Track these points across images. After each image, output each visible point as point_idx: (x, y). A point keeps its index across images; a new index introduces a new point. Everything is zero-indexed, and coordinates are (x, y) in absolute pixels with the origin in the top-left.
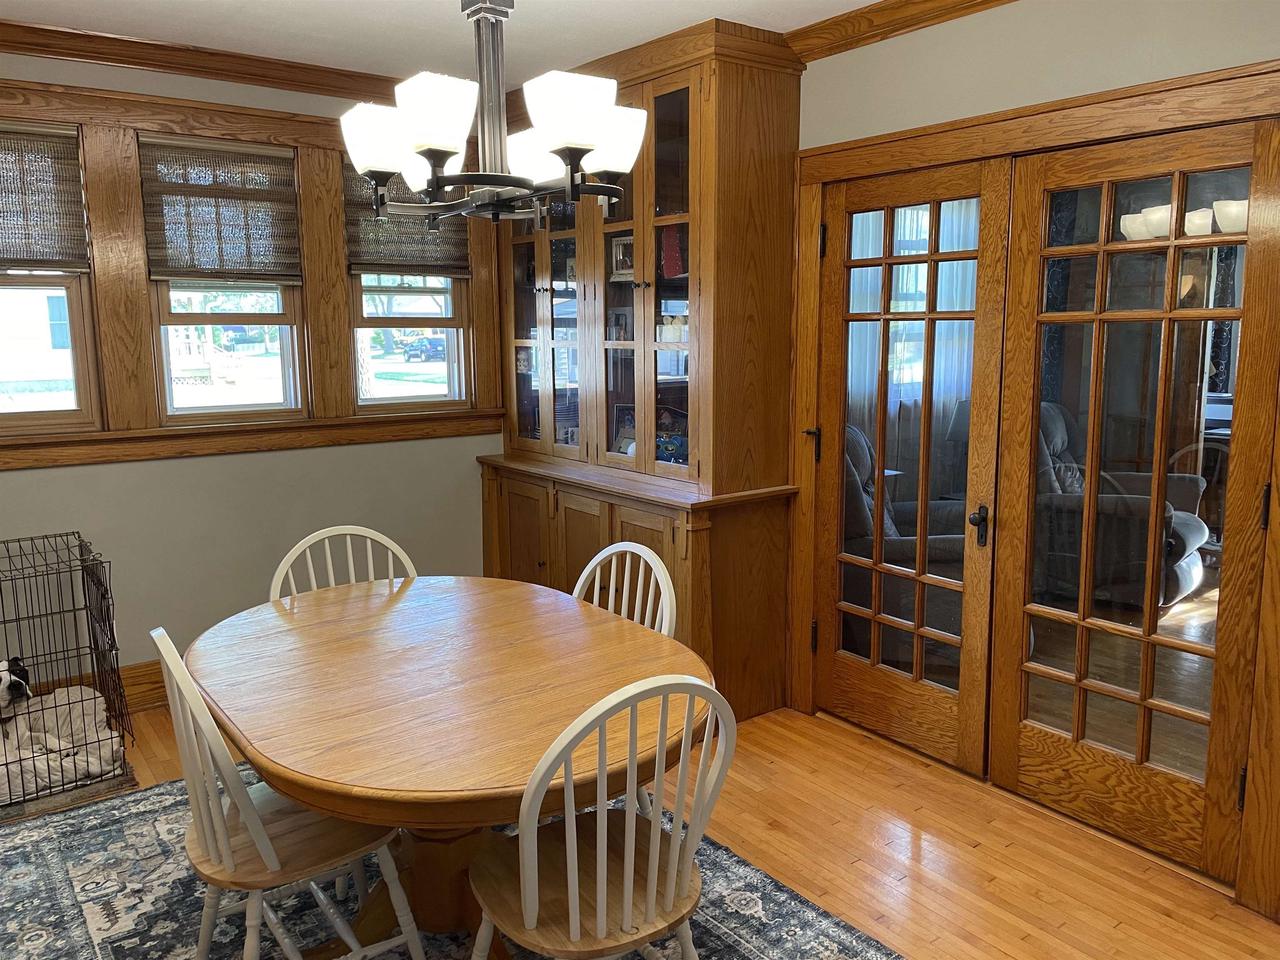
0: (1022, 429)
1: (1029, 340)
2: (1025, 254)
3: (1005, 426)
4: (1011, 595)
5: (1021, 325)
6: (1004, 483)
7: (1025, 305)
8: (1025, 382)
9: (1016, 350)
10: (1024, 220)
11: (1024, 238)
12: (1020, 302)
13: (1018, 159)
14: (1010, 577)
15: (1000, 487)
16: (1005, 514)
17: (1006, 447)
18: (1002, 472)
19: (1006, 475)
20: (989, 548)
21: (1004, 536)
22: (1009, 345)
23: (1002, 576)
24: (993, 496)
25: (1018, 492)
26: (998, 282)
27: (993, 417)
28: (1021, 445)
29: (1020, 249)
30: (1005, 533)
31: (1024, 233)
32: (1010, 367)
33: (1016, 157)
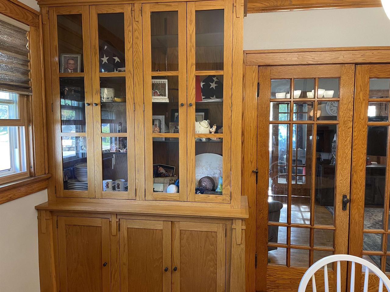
0: (361, 165)
1: (364, 132)
2: (362, 101)
3: (354, 164)
4: (357, 227)
5: (360, 126)
6: (354, 185)
7: (362, 119)
8: (363, 147)
9: (358, 136)
10: (361, 88)
11: (361, 95)
12: (360, 118)
13: (358, 65)
14: (357, 220)
15: (352, 187)
16: (354, 197)
17: (355, 172)
18: (353, 181)
19: (354, 182)
20: (348, 211)
21: (354, 205)
22: (355, 134)
23: (353, 221)
24: (349, 191)
25: (360, 188)
26: (350, 110)
27: (349, 161)
28: (361, 171)
29: (360, 98)
30: (354, 204)
31: (361, 92)
32: (356, 142)
33: (357, 64)
